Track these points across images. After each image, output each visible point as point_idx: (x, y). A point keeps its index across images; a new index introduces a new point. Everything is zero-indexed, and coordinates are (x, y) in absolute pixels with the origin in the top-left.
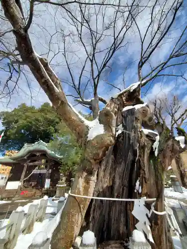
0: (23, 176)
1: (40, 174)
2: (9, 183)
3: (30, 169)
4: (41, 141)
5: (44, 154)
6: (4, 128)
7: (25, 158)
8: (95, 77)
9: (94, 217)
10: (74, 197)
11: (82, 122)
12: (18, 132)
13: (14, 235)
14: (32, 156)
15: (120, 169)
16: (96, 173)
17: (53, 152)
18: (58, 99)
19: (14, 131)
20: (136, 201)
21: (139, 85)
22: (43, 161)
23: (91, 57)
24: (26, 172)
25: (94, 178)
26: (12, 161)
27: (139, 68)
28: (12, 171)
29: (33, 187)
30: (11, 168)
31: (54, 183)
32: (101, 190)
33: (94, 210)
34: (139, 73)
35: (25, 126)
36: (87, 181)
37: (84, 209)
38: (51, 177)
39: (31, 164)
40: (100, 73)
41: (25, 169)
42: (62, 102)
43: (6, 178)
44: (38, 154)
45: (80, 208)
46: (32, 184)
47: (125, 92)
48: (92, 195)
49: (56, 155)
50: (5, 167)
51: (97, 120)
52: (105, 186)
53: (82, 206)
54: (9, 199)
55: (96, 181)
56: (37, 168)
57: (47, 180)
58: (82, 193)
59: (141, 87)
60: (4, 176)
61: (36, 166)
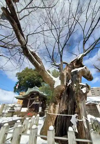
0: (28, 105)
1: (37, 104)
2: (22, 108)
3: (32, 101)
4: (36, 87)
5: (38, 94)
6: (18, 81)
7: (29, 96)
8: (60, 51)
9: (58, 124)
10: (49, 114)
11: (52, 79)
12: (25, 82)
13: (26, 129)
14: (32, 95)
15: (70, 102)
16: (59, 103)
17: (42, 93)
18: (41, 69)
19: (23, 82)
20: (73, 116)
21: (82, 56)
22: (38, 97)
23: (58, 41)
24: (30, 103)
25: (58, 106)
26: (23, 97)
27: (83, 45)
28: (23, 103)
29: (33, 111)
30: (23, 101)
31: (43, 109)
32: (61, 112)
33: (58, 121)
34: (83, 47)
35: (28, 79)
36: (55, 107)
37: (53, 120)
38: (42, 106)
39: (32, 99)
40: (63, 49)
41: (29, 101)
42: (42, 70)
43: (20, 106)
44: (35, 94)
45: (51, 119)
46: (33, 110)
47: (75, 60)
48: (57, 113)
49: (44, 94)
50: (20, 101)
51: (58, 78)
52: (63, 110)
53: (52, 118)
54: (23, 117)
55: (59, 107)
56: (35, 101)
57: (40, 108)
58: (52, 112)
59: (83, 57)
60: (20, 105)
61: (34, 100)
